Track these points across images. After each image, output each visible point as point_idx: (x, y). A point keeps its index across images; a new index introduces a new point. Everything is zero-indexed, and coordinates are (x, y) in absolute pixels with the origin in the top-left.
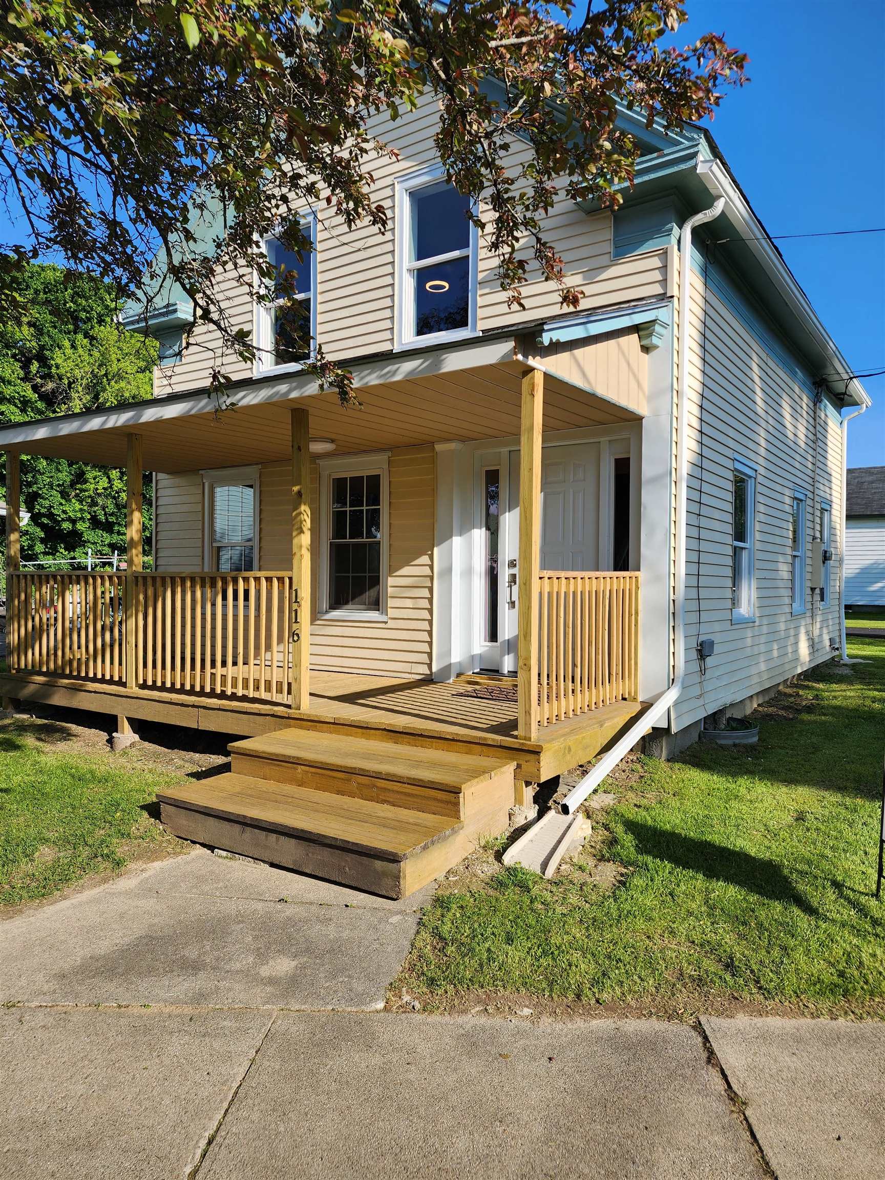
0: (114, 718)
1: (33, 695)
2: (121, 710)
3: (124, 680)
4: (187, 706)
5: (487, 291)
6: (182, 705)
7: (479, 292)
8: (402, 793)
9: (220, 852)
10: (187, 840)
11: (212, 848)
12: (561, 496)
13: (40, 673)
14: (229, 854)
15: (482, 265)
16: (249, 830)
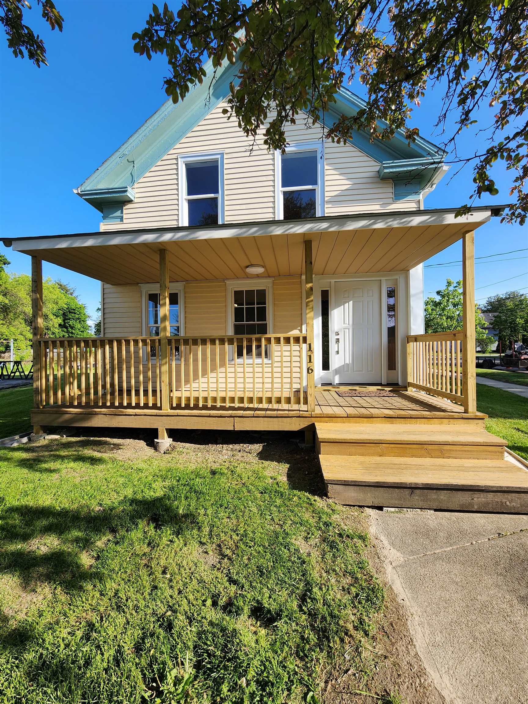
0: (156, 430)
1: (66, 421)
2: (162, 425)
3: (159, 405)
4: (225, 417)
5: (330, 206)
6: (221, 417)
7: (326, 206)
8: (462, 451)
9: (389, 509)
10: (354, 506)
11: (380, 508)
12: (361, 303)
13: (72, 406)
14: (397, 509)
15: (327, 194)
16: (418, 491)
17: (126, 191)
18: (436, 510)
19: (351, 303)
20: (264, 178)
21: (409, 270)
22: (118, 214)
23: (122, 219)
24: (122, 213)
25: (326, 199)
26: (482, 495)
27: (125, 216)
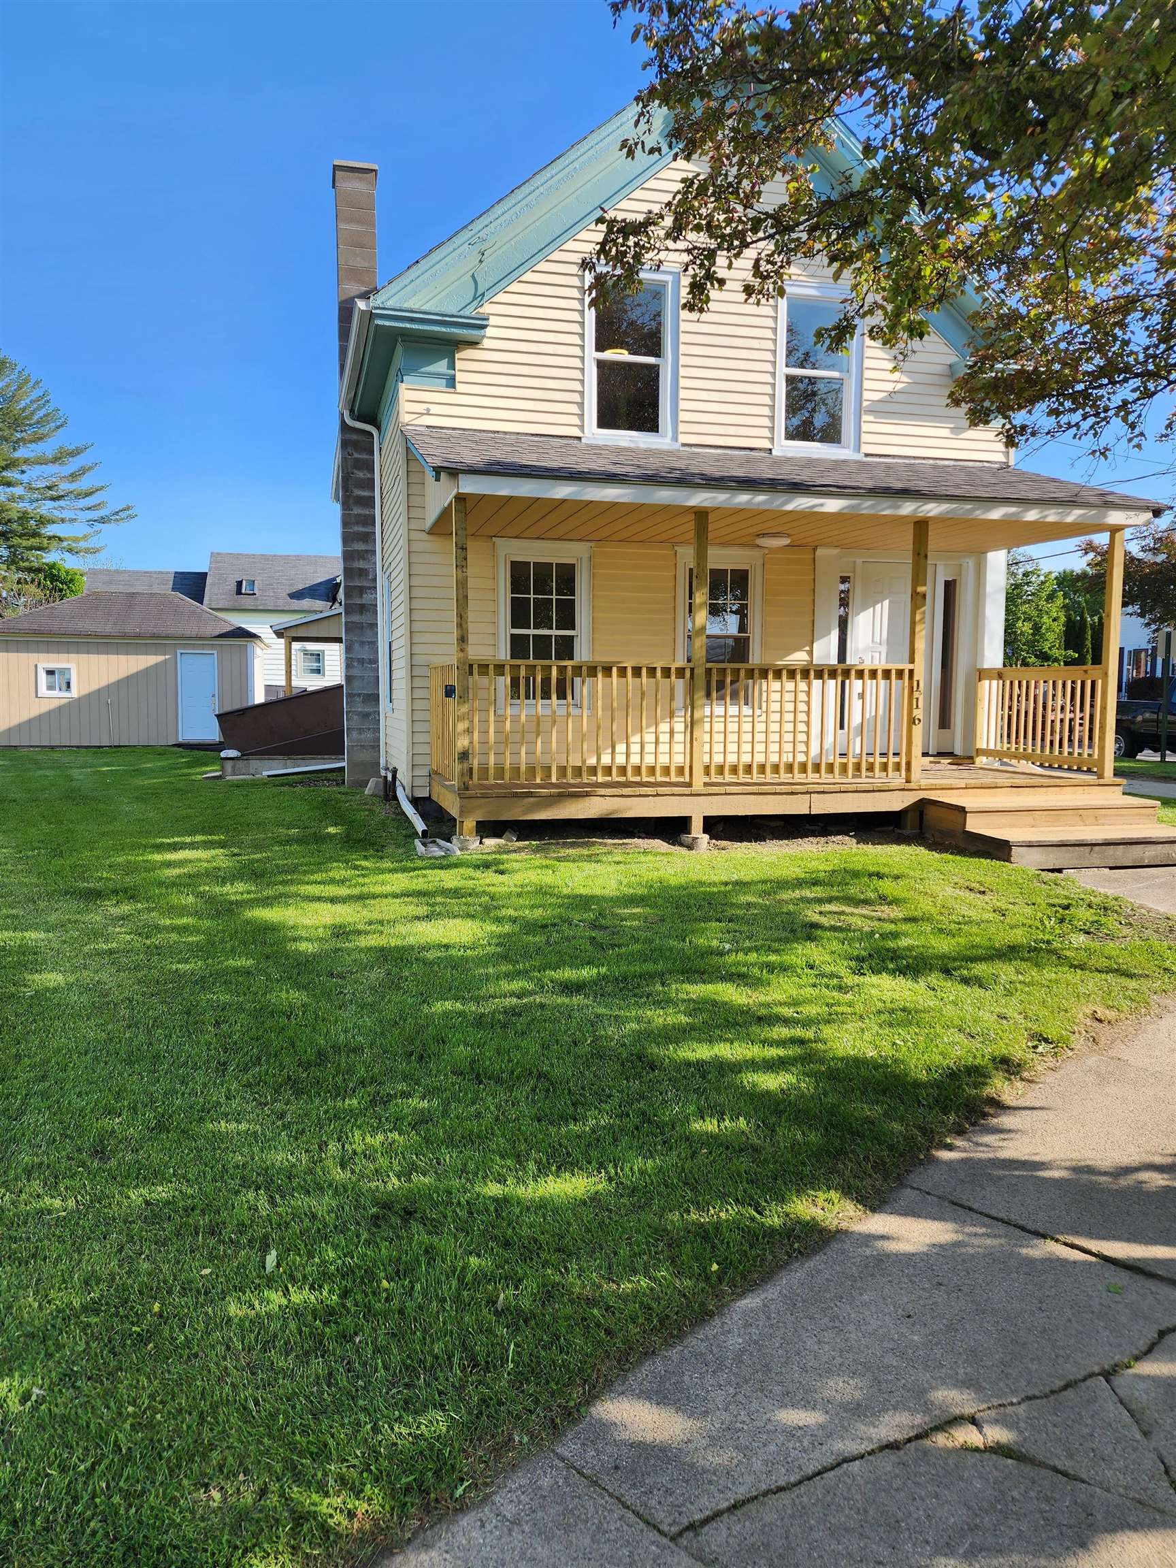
0: (685, 821)
3: (687, 779)
5: (871, 419)
7: (864, 418)
15: (866, 395)
16: (1097, 848)
17: (484, 327)
18: (1111, 868)
19: (886, 603)
20: (755, 343)
21: (985, 553)
22: (441, 366)
23: (451, 382)
24: (452, 366)
25: (865, 404)
26: (1153, 847)
27: (459, 377)
